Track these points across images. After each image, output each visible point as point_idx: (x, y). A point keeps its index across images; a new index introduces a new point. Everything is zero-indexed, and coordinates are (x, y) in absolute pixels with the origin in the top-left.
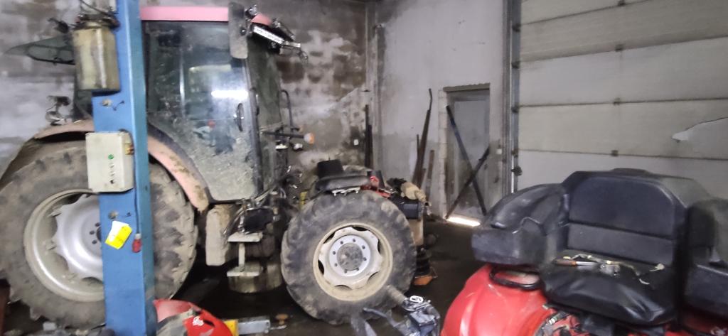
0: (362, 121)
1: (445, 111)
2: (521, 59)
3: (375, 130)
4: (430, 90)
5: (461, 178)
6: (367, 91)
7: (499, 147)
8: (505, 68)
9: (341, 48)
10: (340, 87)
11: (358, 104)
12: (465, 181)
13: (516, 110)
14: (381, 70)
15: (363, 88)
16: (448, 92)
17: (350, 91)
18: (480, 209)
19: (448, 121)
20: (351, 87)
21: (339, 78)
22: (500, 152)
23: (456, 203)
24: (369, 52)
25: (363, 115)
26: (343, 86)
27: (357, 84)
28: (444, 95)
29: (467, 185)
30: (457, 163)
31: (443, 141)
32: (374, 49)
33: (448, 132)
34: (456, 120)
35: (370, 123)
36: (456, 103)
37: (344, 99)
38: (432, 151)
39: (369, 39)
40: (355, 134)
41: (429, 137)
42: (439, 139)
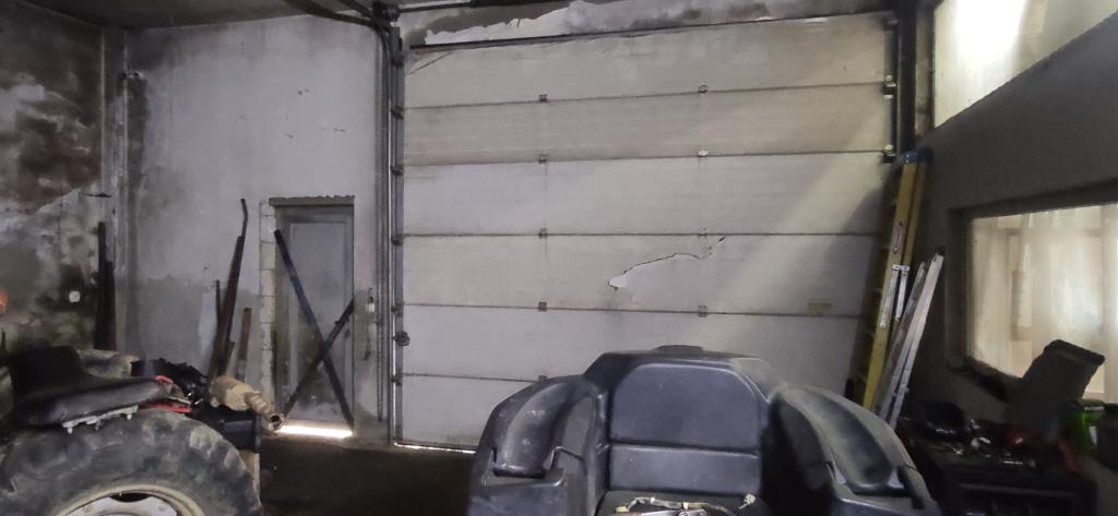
0: (91, 254)
1: (272, 238)
2: (406, 161)
3: (120, 271)
4: (243, 201)
5: (302, 355)
6: (103, 195)
7: (371, 300)
8: (380, 175)
9: (42, 106)
10: (36, 185)
11: (81, 220)
12: (310, 360)
13: (397, 241)
14: (135, 158)
15: (94, 188)
16: (277, 207)
17: (62, 193)
18: (338, 407)
19: (276, 257)
20: (65, 184)
21: (34, 165)
22: (372, 308)
23: (293, 399)
24: (111, 121)
25: (92, 242)
26: (44, 182)
27: (78, 180)
28: (271, 210)
29: (313, 367)
30: (295, 329)
31: (269, 290)
32: (122, 117)
33: (277, 274)
34: (293, 255)
35: (109, 258)
36: (292, 226)
37: (45, 209)
38: (247, 310)
39: (109, 98)
40: (72, 278)
41: (242, 284)
42: (261, 287)
